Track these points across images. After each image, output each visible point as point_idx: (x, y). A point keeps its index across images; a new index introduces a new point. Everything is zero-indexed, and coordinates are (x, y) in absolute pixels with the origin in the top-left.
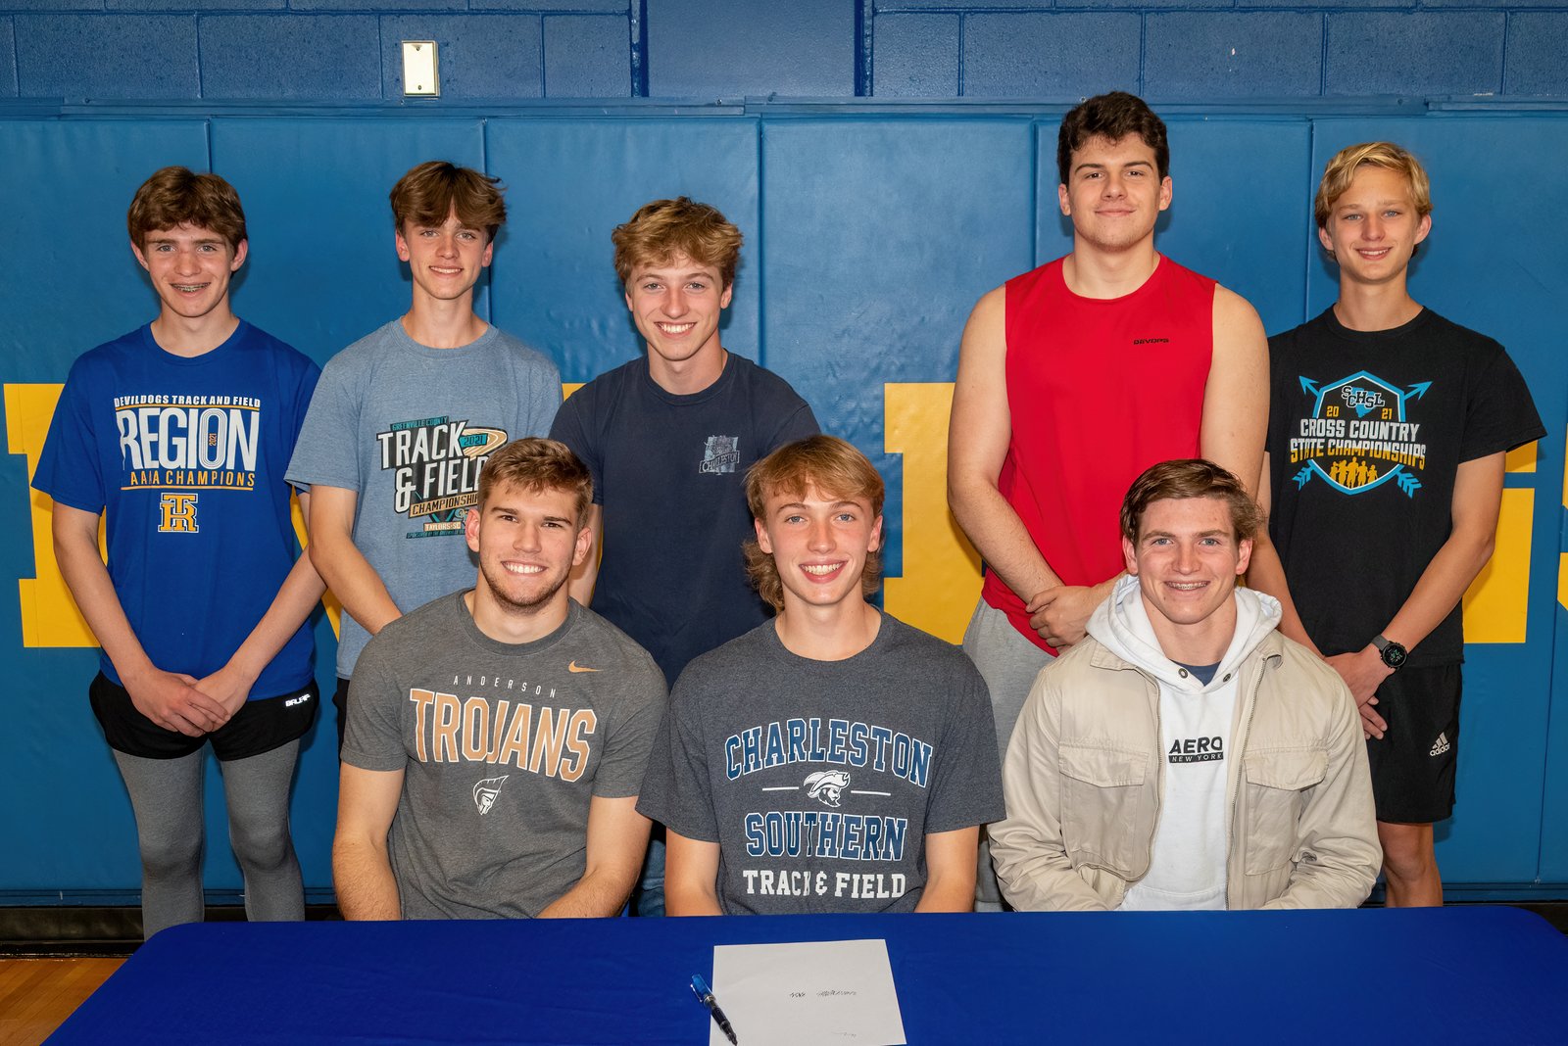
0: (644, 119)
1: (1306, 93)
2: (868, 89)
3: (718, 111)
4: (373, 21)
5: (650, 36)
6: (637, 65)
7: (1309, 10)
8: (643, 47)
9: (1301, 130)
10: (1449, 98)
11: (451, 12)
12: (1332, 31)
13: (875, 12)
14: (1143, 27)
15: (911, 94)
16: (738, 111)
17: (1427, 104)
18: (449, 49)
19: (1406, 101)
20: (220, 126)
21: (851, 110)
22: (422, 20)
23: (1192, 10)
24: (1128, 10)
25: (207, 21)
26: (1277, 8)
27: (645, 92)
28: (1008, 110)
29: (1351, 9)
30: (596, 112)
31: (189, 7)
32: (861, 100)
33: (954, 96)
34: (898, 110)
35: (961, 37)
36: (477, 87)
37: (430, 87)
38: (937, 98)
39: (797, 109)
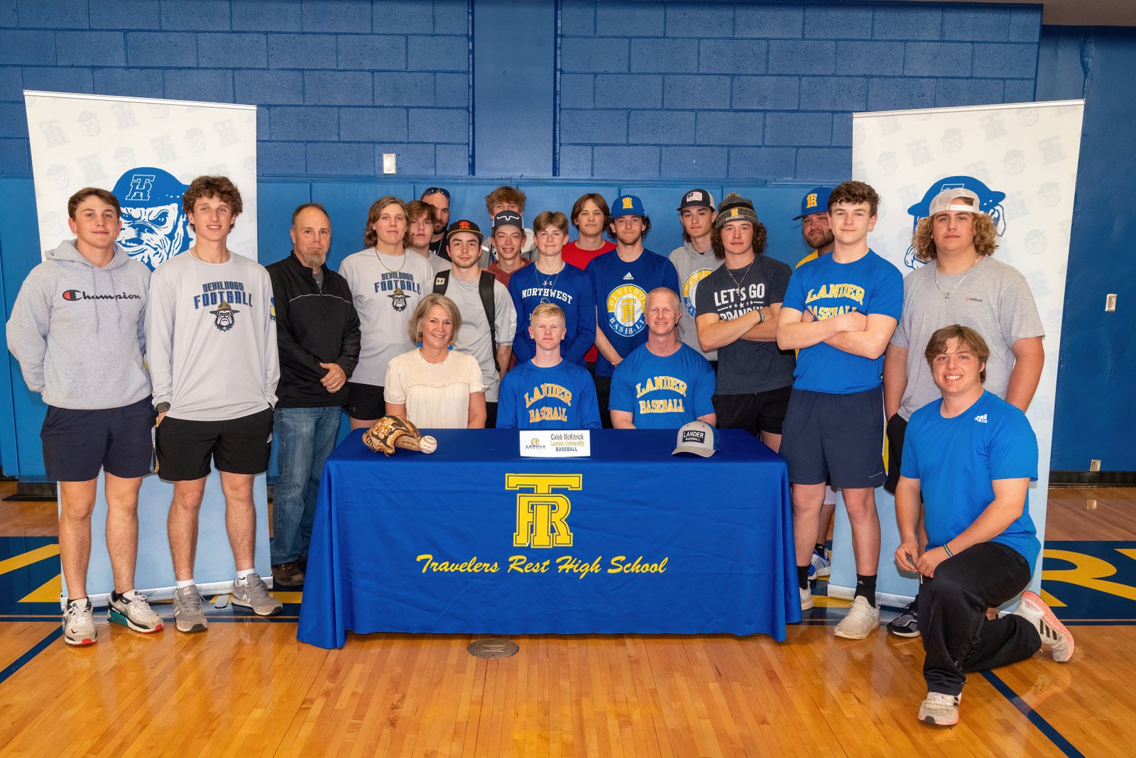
0: (473, 184)
1: (721, 177)
2: (558, 173)
4: (372, 145)
5: (476, 152)
6: (471, 163)
7: (723, 146)
8: (473, 157)
9: (720, 191)
10: (775, 180)
11: (401, 143)
12: (731, 154)
13: (560, 145)
14: (661, 151)
15: (572, 177)
17: (766, 182)
18: (401, 157)
19: (758, 181)
20: (314, 185)
21: (551, 181)
22: (390, 145)
23: (679, 145)
24: (655, 145)
25: (309, 145)
26: (710, 146)
27: (474, 174)
28: (610, 182)
29: (738, 146)
30: (456, 181)
31: (303, 140)
32: (555, 177)
33: (589, 176)
34: (569, 181)
35: (593, 154)
36: (411, 171)
37: (393, 171)
38: (584, 177)
39: (531, 181)
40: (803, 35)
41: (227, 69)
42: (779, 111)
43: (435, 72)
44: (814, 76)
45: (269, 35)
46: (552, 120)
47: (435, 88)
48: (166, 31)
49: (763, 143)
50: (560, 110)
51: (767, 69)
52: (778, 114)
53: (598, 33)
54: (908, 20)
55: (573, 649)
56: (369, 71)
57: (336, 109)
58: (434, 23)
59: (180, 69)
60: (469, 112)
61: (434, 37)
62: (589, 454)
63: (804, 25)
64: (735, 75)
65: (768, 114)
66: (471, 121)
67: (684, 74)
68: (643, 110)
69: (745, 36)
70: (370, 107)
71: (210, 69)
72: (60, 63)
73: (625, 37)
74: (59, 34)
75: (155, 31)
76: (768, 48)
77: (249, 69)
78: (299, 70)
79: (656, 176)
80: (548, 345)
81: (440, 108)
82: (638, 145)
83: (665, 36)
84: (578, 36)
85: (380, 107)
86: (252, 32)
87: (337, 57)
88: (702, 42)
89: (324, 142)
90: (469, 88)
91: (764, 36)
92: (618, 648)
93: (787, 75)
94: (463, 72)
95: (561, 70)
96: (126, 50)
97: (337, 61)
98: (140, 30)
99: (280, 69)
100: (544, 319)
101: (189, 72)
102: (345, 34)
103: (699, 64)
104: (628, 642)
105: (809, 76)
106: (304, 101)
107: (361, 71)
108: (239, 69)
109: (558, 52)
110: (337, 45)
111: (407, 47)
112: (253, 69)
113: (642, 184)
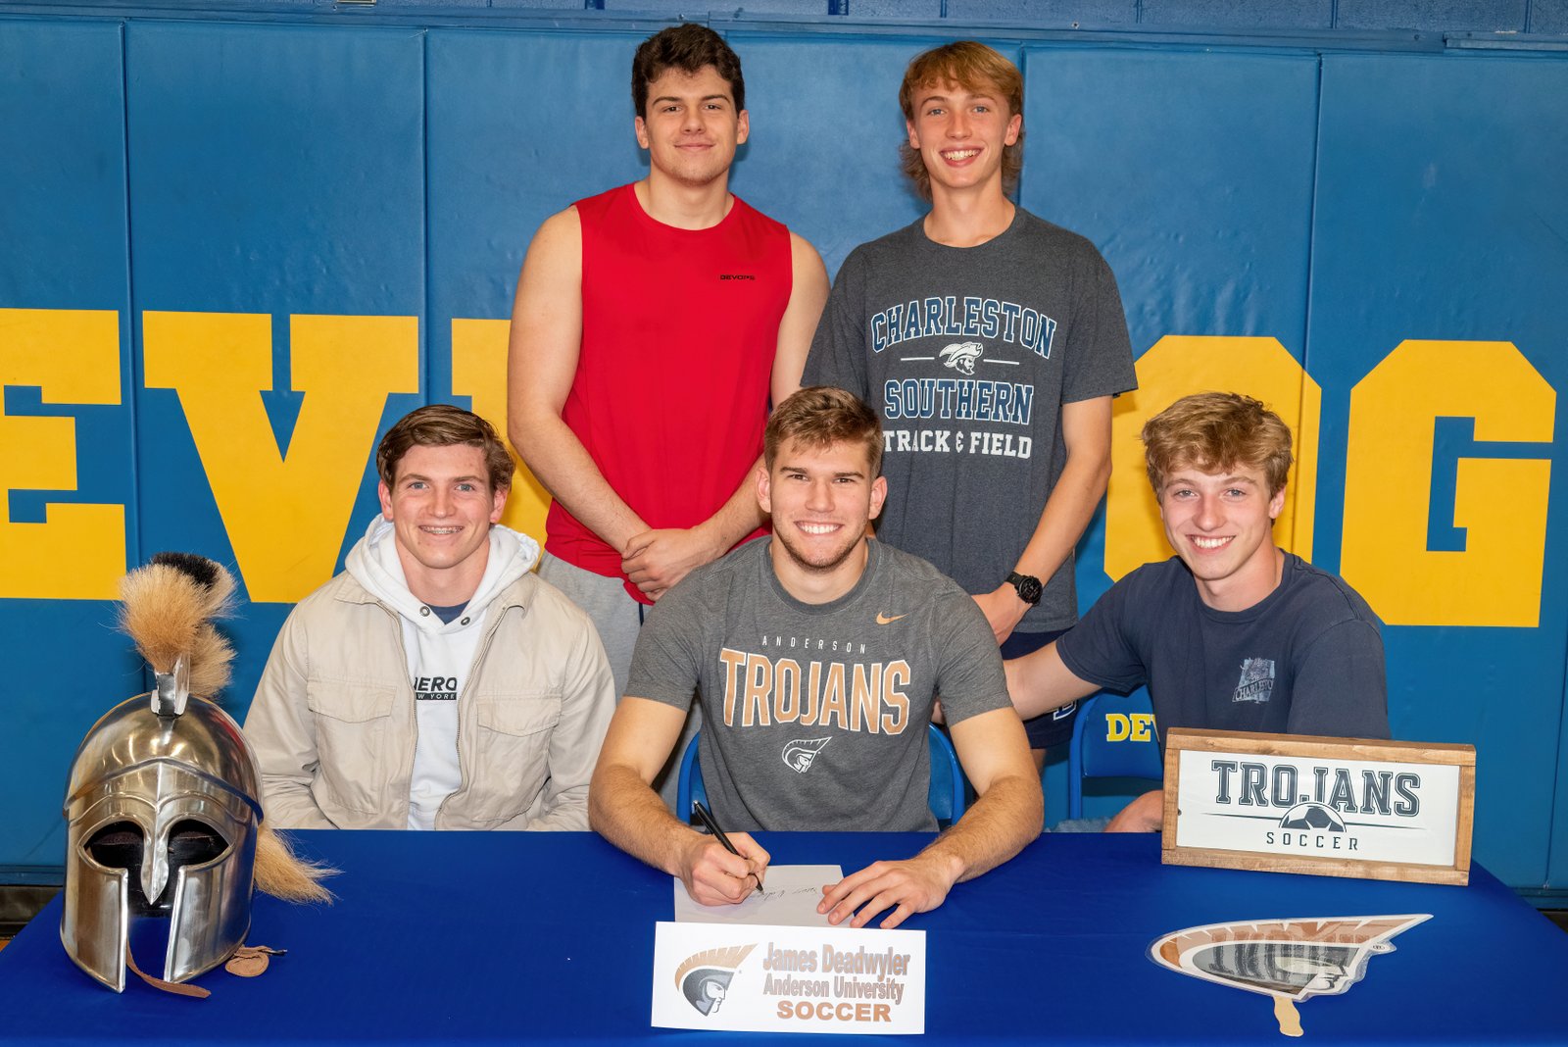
0: (598, 33)
1: (1316, 25)
2: (843, 7)
9: (1313, 64)
10: (1469, 35)
15: (883, 17)
17: (1445, 41)
19: (1423, 37)
20: (135, 30)
21: (825, 29)
27: (599, 4)
28: (992, 35)
30: (546, 23)
32: (835, 18)
33: (933, 18)
34: (876, 30)
38: (918, 18)
39: (763, 29)
79: (1124, 16)
113: (1083, 41)
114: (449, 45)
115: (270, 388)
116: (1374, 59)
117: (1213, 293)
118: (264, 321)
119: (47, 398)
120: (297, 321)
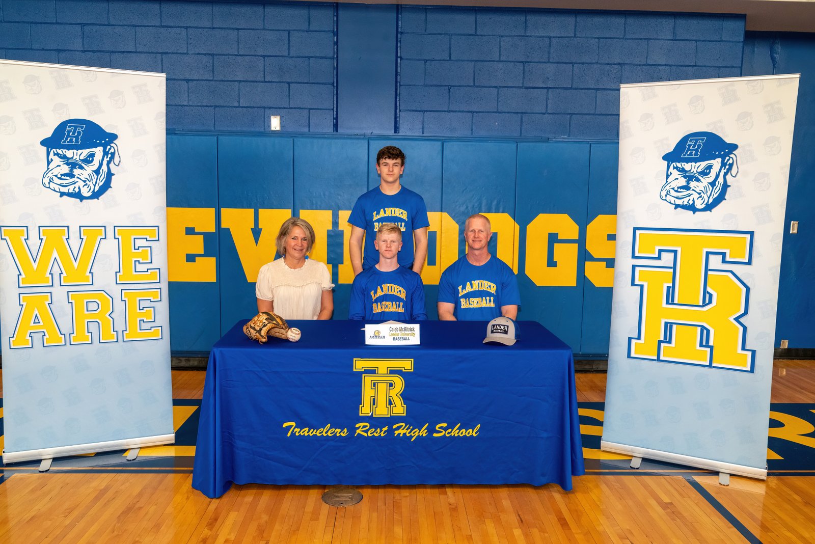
0: (337, 138)
1: (516, 135)
2: (398, 131)
3: (357, 136)
4: (263, 110)
5: (339, 115)
6: (335, 123)
7: (517, 113)
8: (337, 119)
9: (516, 145)
10: (555, 137)
11: (284, 108)
12: (523, 119)
13: (400, 111)
14: (473, 116)
15: (407, 134)
16: (362, 137)
17: (549, 139)
18: (283, 118)
19: (543, 138)
20: (220, 138)
21: (393, 137)
22: (276, 110)
23: (486, 112)
24: (468, 112)
25: (217, 109)
26: (508, 113)
27: (337, 131)
28: (435, 138)
29: (529, 113)
30: (323, 136)
31: (212, 105)
32: (396, 134)
33: (421, 134)
34: (406, 137)
35: (423, 118)
36: (291, 128)
37: (278, 128)
38: (417, 134)
39: (378, 137)
40: (575, 34)
41: (157, 53)
42: (558, 88)
43: (309, 58)
44: (583, 64)
45: (188, 29)
46: (394, 93)
47: (310, 69)
48: (113, 25)
49: (546, 110)
50: (400, 86)
51: (549, 57)
52: (558, 90)
53: (427, 31)
54: (650, 24)
55: (405, 497)
56: (261, 56)
57: (237, 83)
58: (309, 22)
59: (123, 52)
60: (334, 86)
61: (309, 32)
62: (418, 343)
63: (575, 27)
64: (526, 62)
65: (550, 91)
66: (335, 93)
67: (489, 61)
68: (460, 86)
69: (533, 34)
70: (262, 82)
71: (145, 53)
72: (34, 47)
73: (447, 34)
74: (33, 25)
75: (105, 25)
76: (550, 43)
77: (173, 53)
78: (210, 54)
79: (468, 133)
80: (388, 255)
81: (313, 83)
82: (456, 111)
83: (476, 34)
84: (414, 33)
85: (269, 82)
86: (176, 27)
87: (238, 45)
88: (503, 39)
89: (228, 107)
90: (334, 69)
91: (547, 34)
92: (441, 496)
93: (563, 63)
94: (330, 58)
95: (401, 58)
96: (83, 38)
97: (238, 49)
98: (94, 24)
99: (196, 54)
100: (386, 235)
101: (129, 55)
102: (244, 29)
103: (500, 54)
104: (449, 491)
105: (579, 63)
106: (214, 77)
107: (255, 56)
108: (167, 53)
109: (399, 45)
110: (238, 37)
111: (289, 40)
112: (176, 53)
113: (459, 139)
114: (300, 141)
115: (253, 227)
116: (531, 144)
117: (491, 203)
118: (252, 211)
119: (196, 231)
120: (260, 210)
